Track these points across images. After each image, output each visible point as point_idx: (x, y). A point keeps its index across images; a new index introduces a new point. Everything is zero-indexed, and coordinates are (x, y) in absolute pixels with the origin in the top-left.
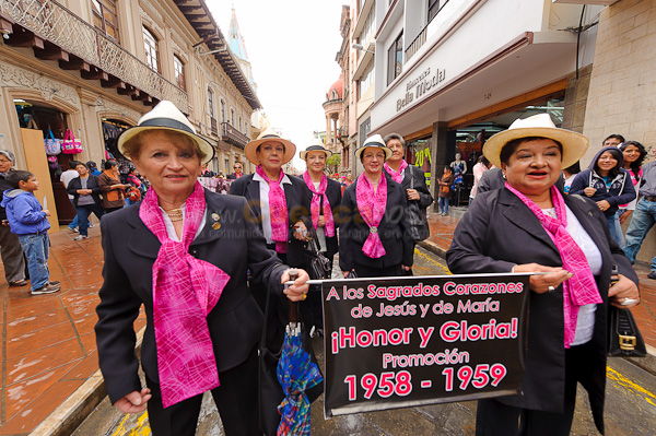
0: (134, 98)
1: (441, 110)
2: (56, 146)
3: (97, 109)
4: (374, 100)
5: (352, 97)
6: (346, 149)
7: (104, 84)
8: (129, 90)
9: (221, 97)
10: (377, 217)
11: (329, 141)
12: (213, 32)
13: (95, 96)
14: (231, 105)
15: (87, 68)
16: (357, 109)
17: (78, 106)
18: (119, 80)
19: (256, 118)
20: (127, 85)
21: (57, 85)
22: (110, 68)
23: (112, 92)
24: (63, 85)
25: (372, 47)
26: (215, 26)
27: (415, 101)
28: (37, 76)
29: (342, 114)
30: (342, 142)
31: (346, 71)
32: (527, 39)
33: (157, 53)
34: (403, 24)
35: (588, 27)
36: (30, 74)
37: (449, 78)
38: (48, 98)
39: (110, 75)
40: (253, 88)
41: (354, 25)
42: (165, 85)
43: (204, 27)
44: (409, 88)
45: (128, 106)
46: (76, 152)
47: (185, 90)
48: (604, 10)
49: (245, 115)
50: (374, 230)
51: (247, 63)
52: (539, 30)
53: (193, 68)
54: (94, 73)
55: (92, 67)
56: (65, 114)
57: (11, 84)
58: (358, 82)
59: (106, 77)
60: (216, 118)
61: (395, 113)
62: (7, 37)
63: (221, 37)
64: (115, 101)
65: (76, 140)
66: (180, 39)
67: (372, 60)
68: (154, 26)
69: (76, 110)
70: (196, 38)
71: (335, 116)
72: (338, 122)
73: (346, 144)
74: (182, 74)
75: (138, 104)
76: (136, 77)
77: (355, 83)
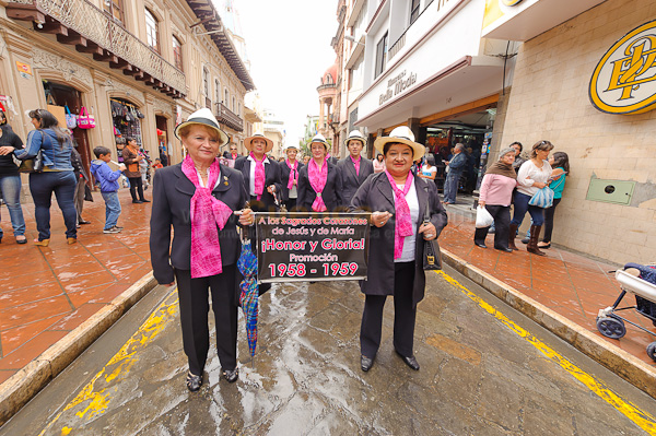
0: (138, 78)
1: (415, 108)
2: (73, 121)
3: (107, 88)
4: (362, 92)
5: (344, 85)
6: (337, 135)
7: (113, 65)
8: (134, 72)
9: (215, 78)
10: (322, 187)
11: (322, 126)
12: (211, 13)
13: (106, 77)
14: (225, 85)
15: (101, 52)
16: (348, 98)
17: (91, 85)
18: (126, 63)
19: (250, 100)
20: (134, 67)
21: (75, 66)
22: (119, 52)
23: (119, 72)
24: (79, 66)
25: (362, 40)
26: (213, 8)
27: (394, 98)
28: (59, 58)
29: (335, 100)
30: (333, 128)
31: (340, 57)
32: (467, 61)
33: (157, 33)
34: (387, 26)
35: (512, 56)
36: (53, 57)
37: (420, 80)
38: (68, 78)
39: (119, 59)
40: (247, 67)
41: (349, 12)
42: (165, 66)
43: (202, 8)
44: (389, 86)
45: (132, 86)
46: (90, 127)
47: (182, 70)
48: (521, 44)
49: (238, 96)
50: (319, 195)
51: (241, 39)
52: (476, 55)
53: (190, 49)
54: (106, 56)
55: (105, 51)
56: (80, 93)
57: (40, 65)
58: (351, 71)
59: (116, 61)
60: (210, 98)
61: (378, 107)
62: (41, 27)
63: (218, 18)
64: (122, 81)
65: (90, 117)
66: (178, 20)
67: (363, 51)
68: (155, 8)
69: (90, 89)
70: (194, 19)
71: (329, 101)
72: (331, 107)
73: (337, 130)
74: (180, 55)
75: (141, 84)
76: (141, 59)
77: (347, 71)
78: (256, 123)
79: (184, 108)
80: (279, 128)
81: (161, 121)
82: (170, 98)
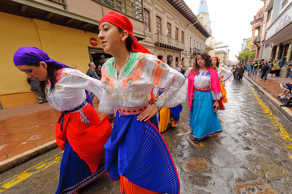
3: (167, 54)
9: (194, 39)
12: (194, 18)
13: (167, 51)
14: (198, 39)
15: (167, 46)
17: (164, 54)
19: (208, 42)
20: (172, 47)
22: (170, 45)
23: (169, 49)
24: (163, 51)
26: (195, 16)
28: (160, 50)
30: (257, 45)
38: (161, 54)
42: (179, 43)
43: (191, 18)
44: (280, 22)
45: (171, 52)
47: (183, 42)
49: (203, 42)
51: (207, 14)
53: (186, 33)
57: (157, 53)
58: (269, 11)
60: (192, 47)
62: (159, 46)
66: (183, 26)
70: (188, 23)
73: (259, 46)
74: (183, 37)
75: (173, 50)
76: (173, 44)
77: (267, 12)
78: (211, 51)
79: (183, 54)
80: (225, 49)
81: (177, 59)
82: (179, 52)
